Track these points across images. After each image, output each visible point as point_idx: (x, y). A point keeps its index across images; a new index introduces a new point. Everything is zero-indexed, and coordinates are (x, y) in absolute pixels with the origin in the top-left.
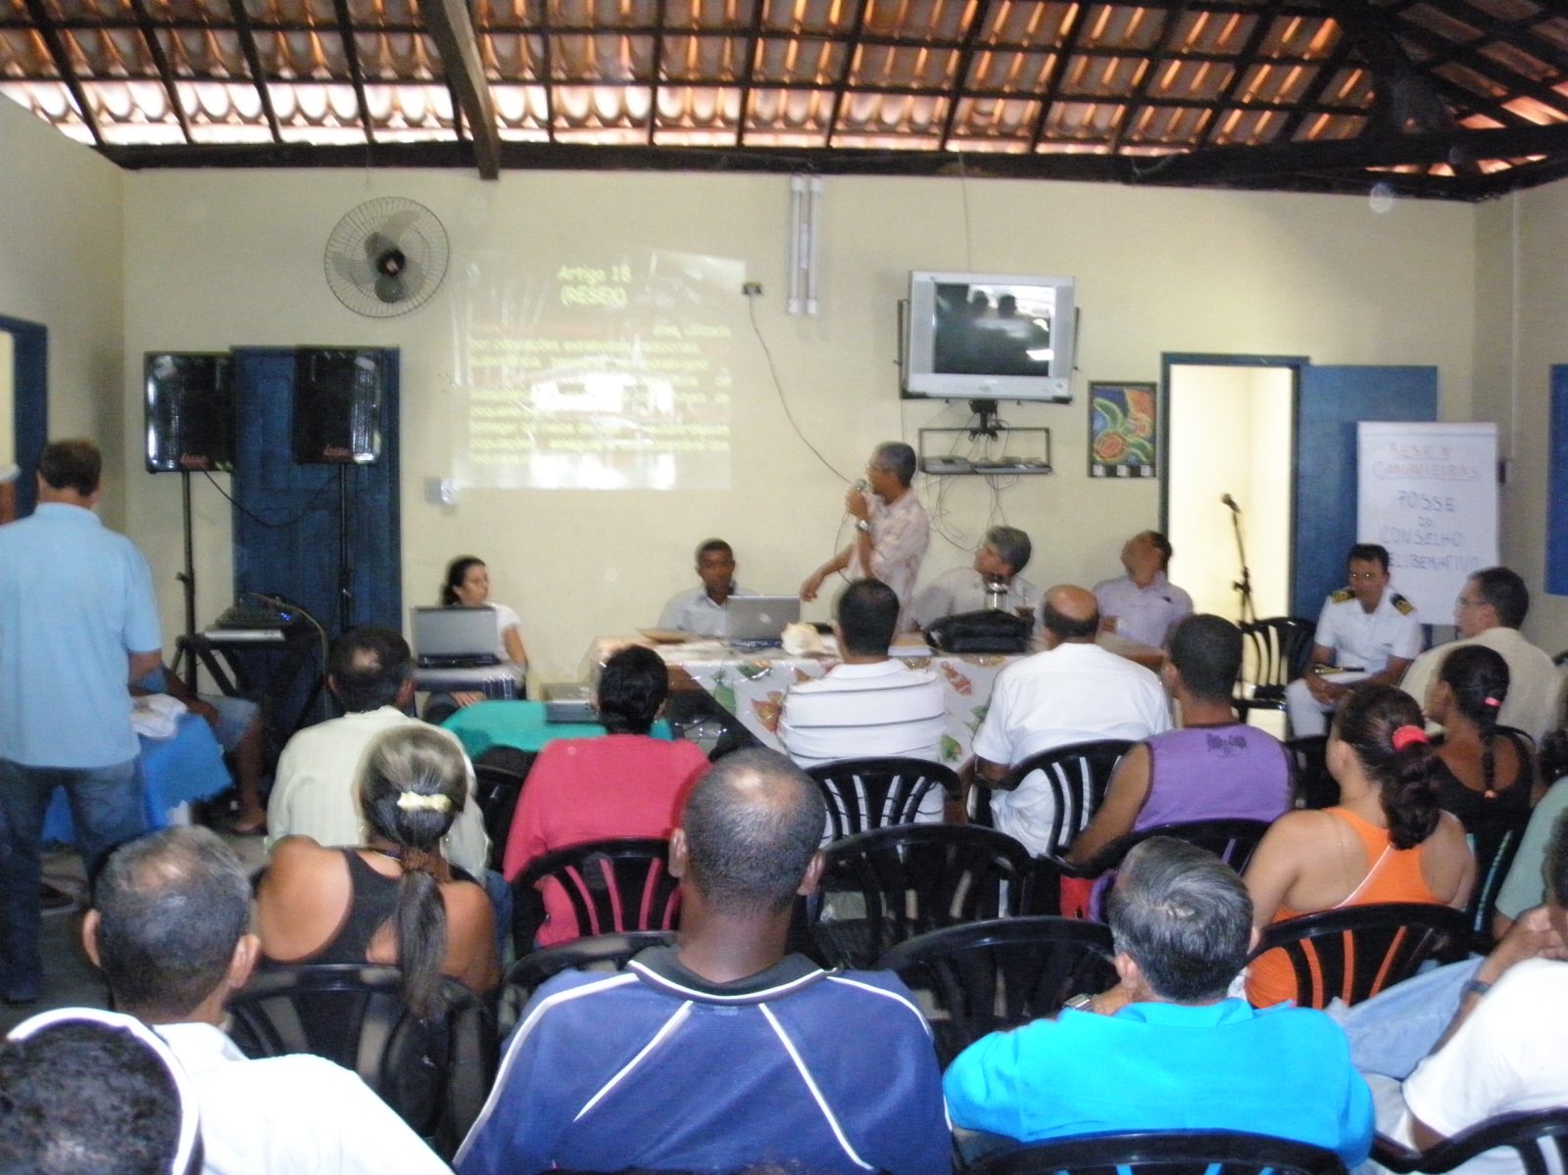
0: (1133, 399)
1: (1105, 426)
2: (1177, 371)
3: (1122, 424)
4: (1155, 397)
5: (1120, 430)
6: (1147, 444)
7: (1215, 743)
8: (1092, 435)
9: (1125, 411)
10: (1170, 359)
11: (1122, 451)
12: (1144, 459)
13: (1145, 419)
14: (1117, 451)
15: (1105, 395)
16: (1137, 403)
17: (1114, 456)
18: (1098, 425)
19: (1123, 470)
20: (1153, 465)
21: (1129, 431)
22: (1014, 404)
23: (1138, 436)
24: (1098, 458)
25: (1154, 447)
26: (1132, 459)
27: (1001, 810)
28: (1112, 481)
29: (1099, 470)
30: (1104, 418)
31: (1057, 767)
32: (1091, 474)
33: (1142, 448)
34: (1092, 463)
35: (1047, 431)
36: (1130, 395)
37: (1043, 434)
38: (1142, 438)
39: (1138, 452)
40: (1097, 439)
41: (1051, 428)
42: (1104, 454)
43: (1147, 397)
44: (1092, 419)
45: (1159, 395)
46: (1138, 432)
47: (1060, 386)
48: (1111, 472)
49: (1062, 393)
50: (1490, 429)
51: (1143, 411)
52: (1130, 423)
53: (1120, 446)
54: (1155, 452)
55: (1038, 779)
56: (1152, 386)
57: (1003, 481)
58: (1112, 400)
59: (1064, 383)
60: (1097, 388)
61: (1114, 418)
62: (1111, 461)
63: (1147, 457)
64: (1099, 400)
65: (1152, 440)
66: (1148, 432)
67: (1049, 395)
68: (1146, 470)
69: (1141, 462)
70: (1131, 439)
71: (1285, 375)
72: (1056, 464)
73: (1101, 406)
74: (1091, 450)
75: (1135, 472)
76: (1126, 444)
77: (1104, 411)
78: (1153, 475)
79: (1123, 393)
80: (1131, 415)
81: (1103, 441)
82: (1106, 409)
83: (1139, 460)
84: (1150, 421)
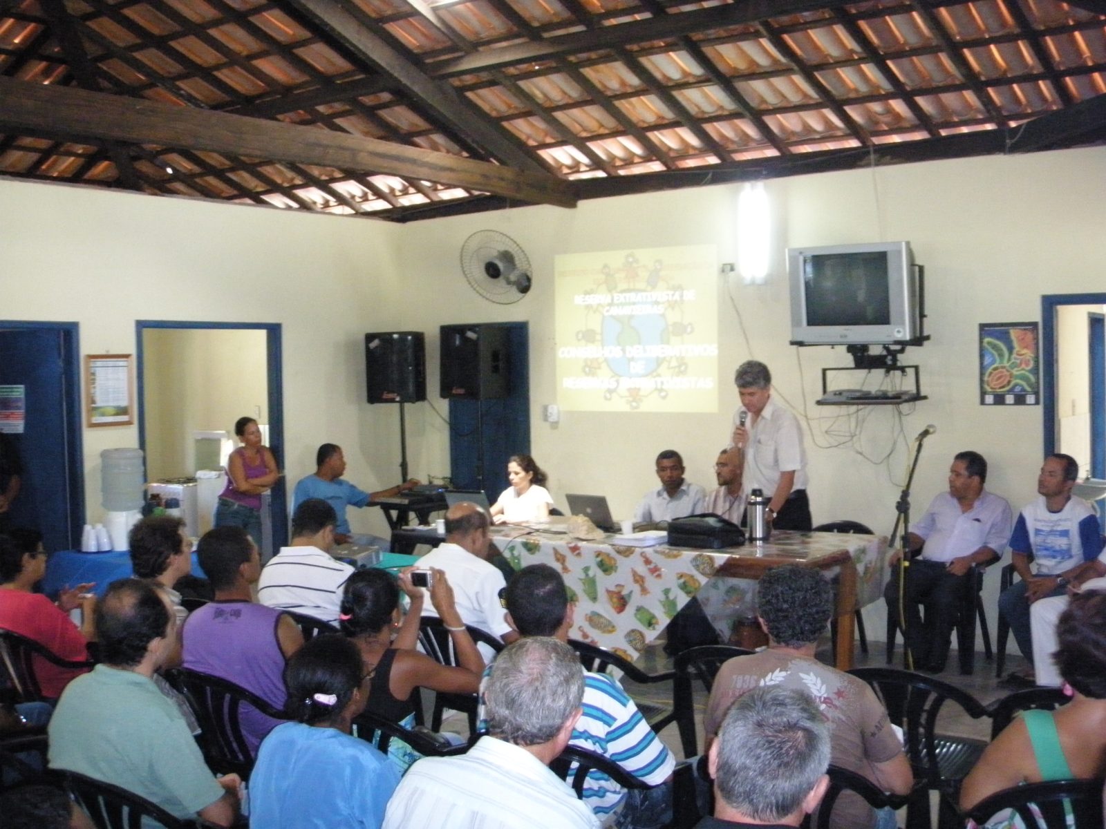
0: (1018, 338)
1: (994, 362)
3: (1009, 360)
4: (1037, 334)
5: (1006, 364)
6: (1030, 376)
8: (982, 369)
9: (1011, 349)
10: (1051, 303)
11: (1009, 382)
12: (1028, 389)
13: (1028, 354)
14: (1005, 382)
15: (991, 335)
16: (1021, 340)
17: (1003, 387)
18: (987, 360)
19: (1010, 399)
20: (1037, 394)
21: (1014, 366)
23: (1023, 369)
24: (988, 389)
25: (1038, 379)
26: (1018, 389)
28: (1000, 408)
29: (989, 399)
30: (993, 355)
32: (983, 402)
33: (1025, 379)
34: (983, 393)
36: (1014, 334)
38: (1028, 371)
39: (1021, 382)
40: (987, 374)
41: (917, 365)
42: (993, 384)
43: (1030, 336)
44: (982, 356)
45: (1041, 332)
46: (1023, 366)
48: (999, 400)
51: (1026, 347)
52: (1015, 358)
53: (1008, 379)
54: (1038, 382)
56: (1034, 325)
57: (905, 407)
58: (998, 338)
60: (985, 330)
61: (1001, 355)
62: (999, 391)
63: (1030, 385)
64: (987, 340)
65: (1035, 371)
66: (1032, 364)
68: (1031, 399)
69: (1028, 393)
70: (1015, 372)
73: (989, 343)
74: (982, 381)
75: (1020, 400)
76: (1011, 376)
77: (993, 348)
78: (1037, 403)
79: (1007, 333)
80: (1015, 351)
81: (991, 374)
82: (995, 347)
83: (1023, 390)
84: (1032, 355)
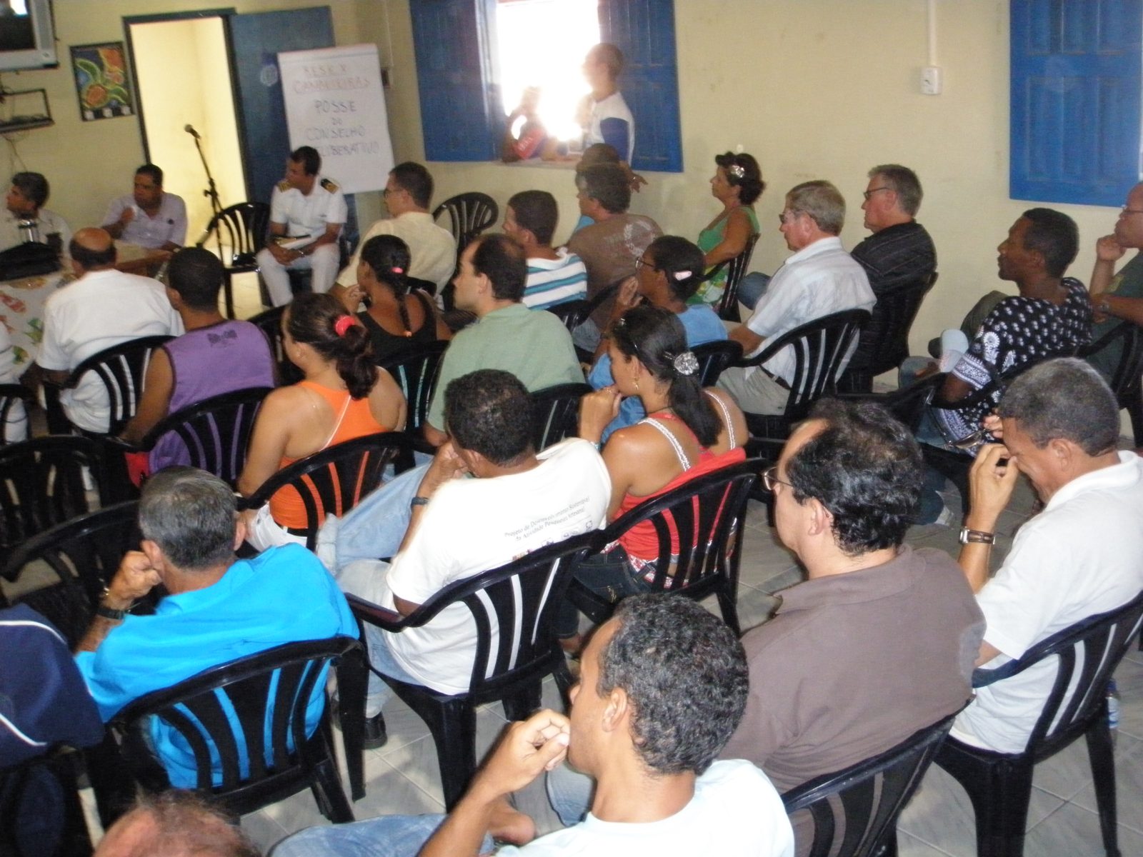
0: (106, 56)
1: (88, 80)
2: (136, 29)
3: (102, 76)
4: (122, 52)
5: (100, 81)
6: (124, 91)
7: (214, 339)
8: (79, 88)
9: (102, 67)
10: (129, 21)
11: (105, 98)
12: (123, 101)
13: (118, 70)
14: (100, 98)
15: (83, 56)
16: (109, 58)
17: (99, 102)
18: (82, 79)
19: (107, 112)
20: (130, 105)
21: (107, 82)
22: (13, 74)
23: (115, 84)
24: (86, 105)
25: (129, 92)
26: (114, 103)
27: (69, 403)
28: (100, 122)
29: (89, 115)
30: (86, 73)
31: (104, 366)
32: (84, 119)
33: (119, 93)
34: (83, 109)
35: (43, 91)
36: (103, 53)
37: (40, 95)
38: (120, 86)
39: (115, 96)
40: (83, 91)
41: (46, 88)
42: (91, 102)
43: (116, 54)
44: (76, 76)
45: (124, 51)
46: (114, 81)
47: (47, 55)
48: (99, 115)
49: (51, 60)
50: (372, 49)
51: (116, 64)
52: (107, 75)
53: (103, 94)
55: (91, 376)
56: (119, 44)
57: (15, 135)
58: (89, 59)
59: (51, 52)
60: (76, 51)
61: (94, 73)
62: (97, 106)
63: (123, 98)
64: (79, 60)
65: (126, 85)
66: (122, 80)
67: (38, 63)
68: (126, 110)
70: (109, 87)
71: (217, 23)
72: (54, 117)
73: (81, 64)
74: (81, 100)
75: (117, 112)
76: (107, 91)
77: (85, 68)
78: (132, 112)
79: (97, 53)
80: (106, 69)
81: (88, 92)
82: (86, 66)
83: (119, 103)
84: (122, 71)
